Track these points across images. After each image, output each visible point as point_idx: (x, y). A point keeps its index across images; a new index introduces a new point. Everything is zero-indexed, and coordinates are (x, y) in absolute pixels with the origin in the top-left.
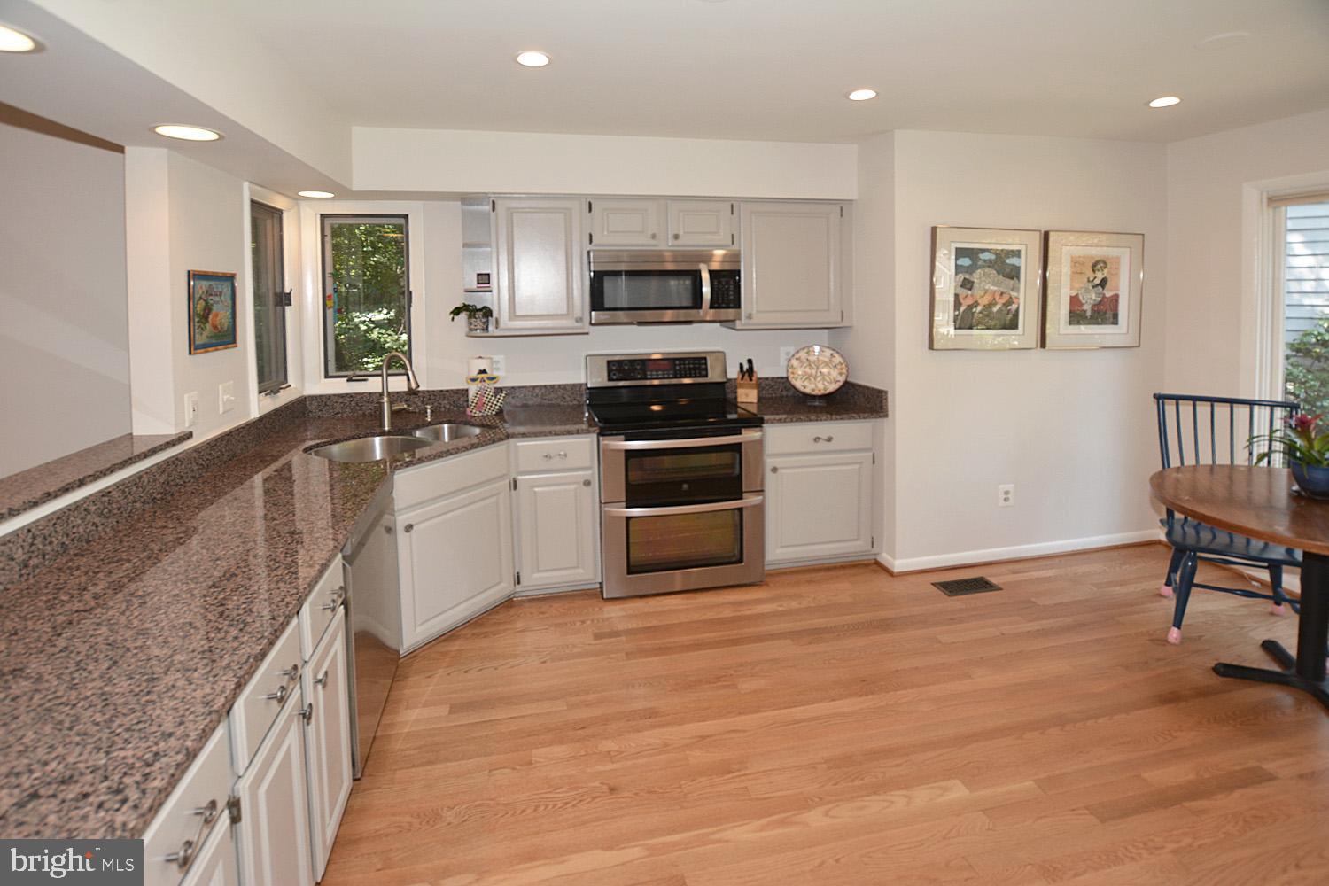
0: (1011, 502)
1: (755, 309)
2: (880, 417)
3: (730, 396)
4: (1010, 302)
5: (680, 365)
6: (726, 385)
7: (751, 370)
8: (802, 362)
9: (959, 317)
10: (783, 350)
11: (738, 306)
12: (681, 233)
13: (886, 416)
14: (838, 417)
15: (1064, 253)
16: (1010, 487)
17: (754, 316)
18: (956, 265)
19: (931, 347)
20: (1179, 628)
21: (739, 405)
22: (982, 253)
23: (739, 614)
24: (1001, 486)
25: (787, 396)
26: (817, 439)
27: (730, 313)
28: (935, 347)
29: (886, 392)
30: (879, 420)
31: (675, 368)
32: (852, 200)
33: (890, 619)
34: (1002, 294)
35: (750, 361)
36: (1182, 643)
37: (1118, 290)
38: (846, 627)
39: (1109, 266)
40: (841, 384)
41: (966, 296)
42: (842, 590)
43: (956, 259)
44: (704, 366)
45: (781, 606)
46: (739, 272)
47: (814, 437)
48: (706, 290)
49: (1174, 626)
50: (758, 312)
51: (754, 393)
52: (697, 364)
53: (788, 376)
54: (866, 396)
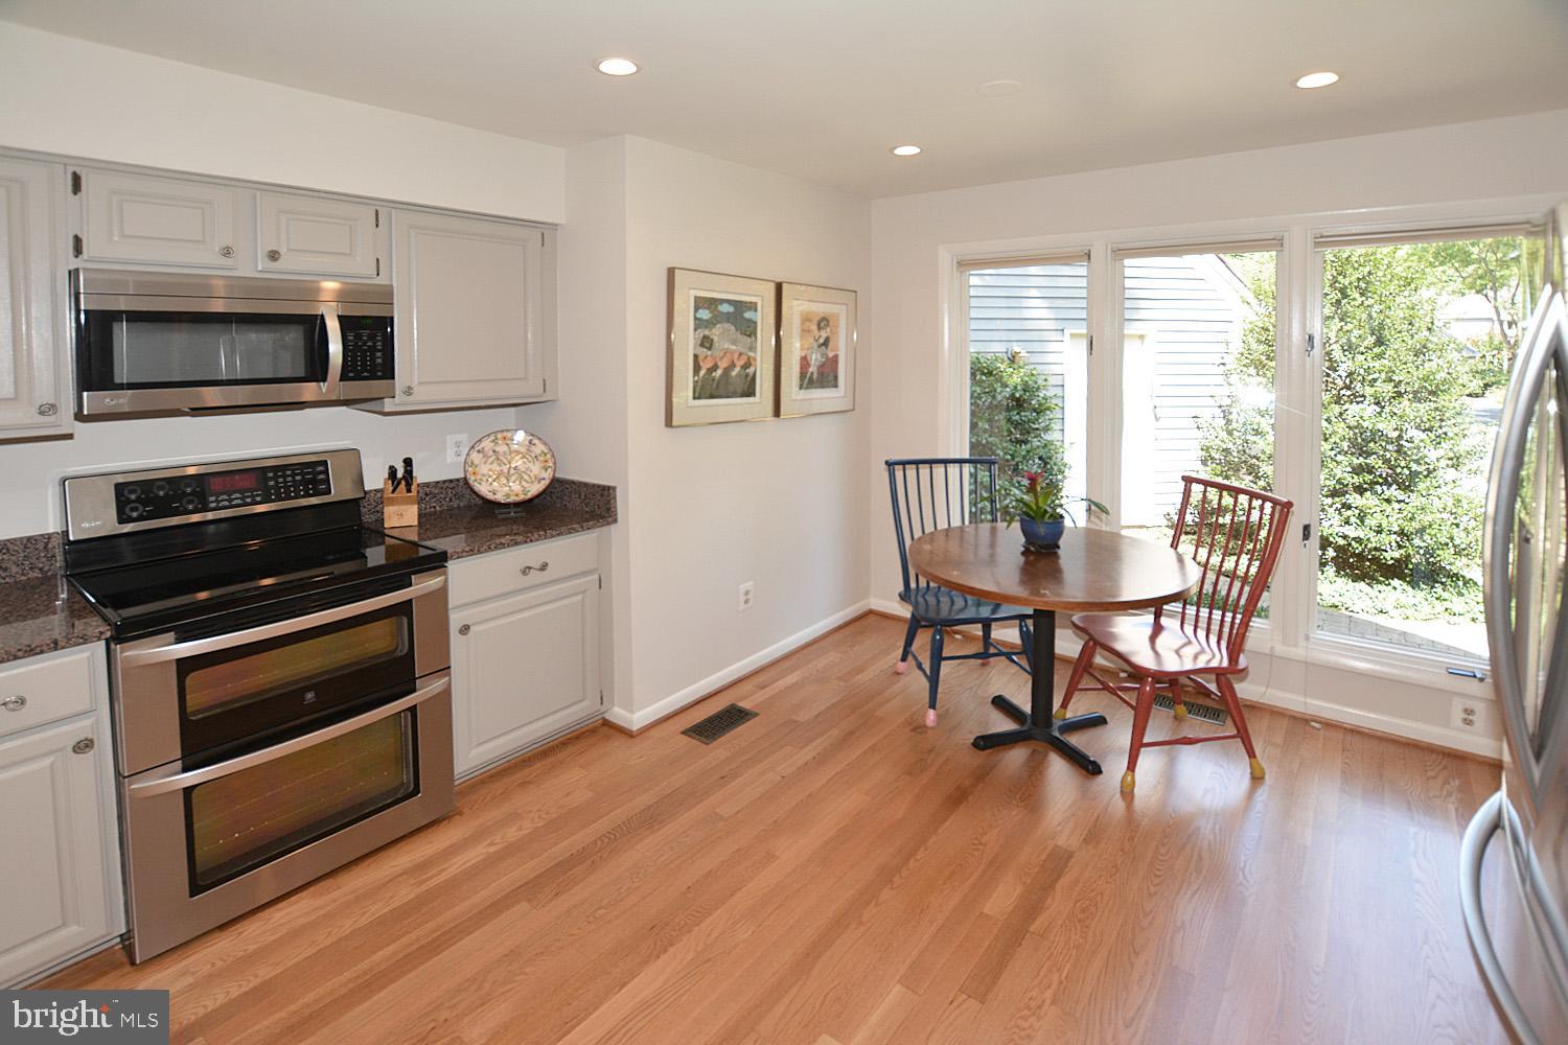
0: (750, 604)
1: (416, 382)
2: (608, 524)
3: (367, 518)
4: (747, 365)
5: (275, 478)
6: (363, 503)
7: (409, 473)
8: (486, 456)
9: (700, 383)
10: (451, 439)
11: (389, 374)
12: (283, 250)
13: (615, 521)
14: (554, 532)
15: (794, 308)
16: (748, 585)
17: (415, 390)
18: (696, 318)
19: (669, 422)
20: (934, 709)
21: (386, 531)
22: (721, 304)
23: (424, 887)
24: (741, 586)
25: (459, 507)
26: (526, 570)
27: (374, 386)
28: (674, 424)
29: (614, 488)
30: (605, 528)
31: (266, 483)
32: (556, 225)
33: (650, 807)
34: (740, 354)
35: (408, 462)
36: (938, 723)
37: (837, 350)
38: (599, 843)
39: (831, 324)
40: (547, 482)
41: (706, 357)
42: (572, 782)
43: (696, 310)
44: (322, 476)
45: (491, 844)
46: (392, 318)
47: (522, 567)
48: (335, 348)
49: (930, 707)
50: (419, 383)
51: (414, 510)
52: (309, 473)
53: (465, 478)
54: (583, 497)
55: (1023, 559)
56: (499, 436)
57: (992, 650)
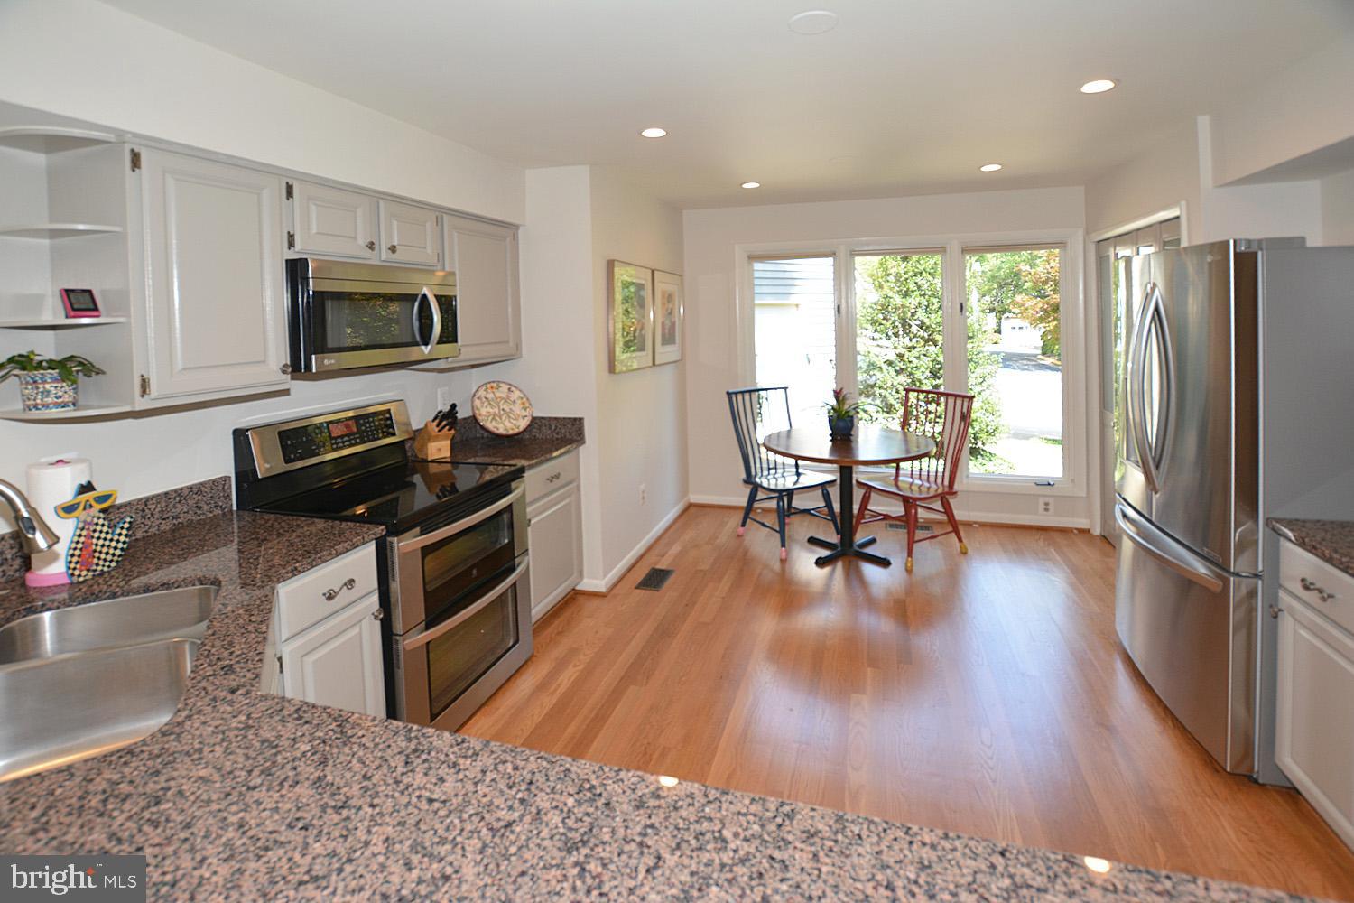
1: (464, 345)
4: (642, 328)
6: (415, 439)
7: (453, 415)
8: (483, 402)
9: (624, 342)
11: (454, 338)
12: (399, 245)
13: (585, 442)
15: (659, 287)
18: (623, 296)
19: (612, 371)
20: (785, 547)
26: (549, 480)
28: (616, 371)
29: (583, 419)
31: (361, 429)
34: (639, 321)
35: (453, 407)
37: (675, 317)
39: (673, 299)
40: (528, 420)
43: (623, 290)
44: (389, 421)
46: (455, 297)
47: (547, 478)
48: (436, 319)
49: (782, 547)
50: (466, 346)
51: (447, 443)
53: (474, 417)
54: (553, 428)
55: (831, 443)
56: (489, 386)
57: (793, 511)
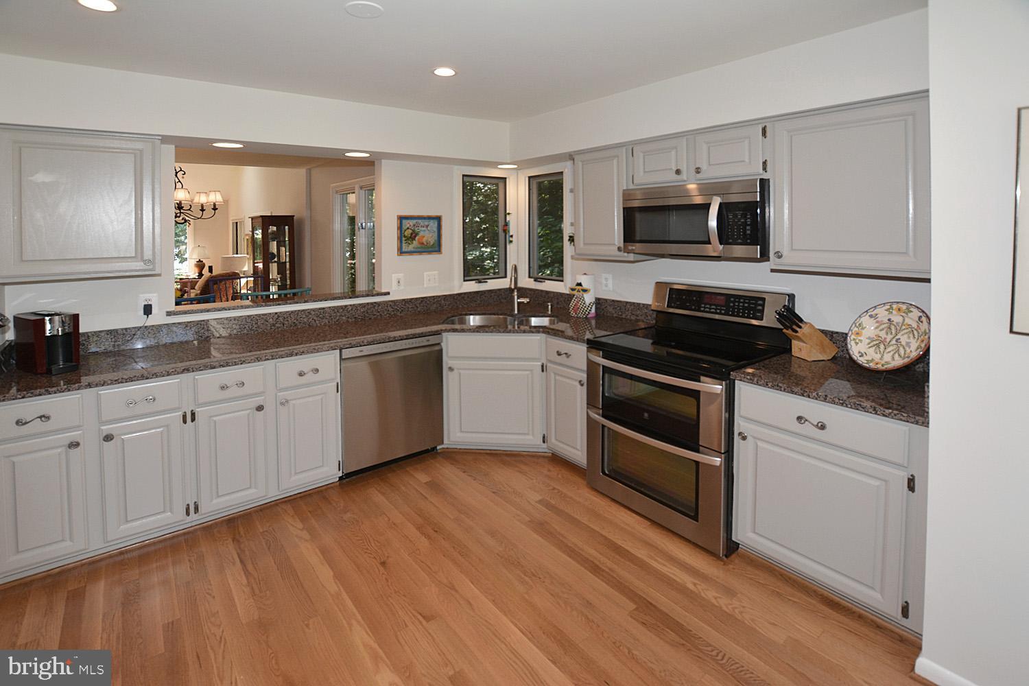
1: (786, 249)
2: (918, 423)
5: (734, 302)
8: (875, 322)
12: (705, 166)
13: (928, 423)
17: (785, 255)
31: (729, 304)
44: (760, 308)
47: (799, 416)
48: (713, 224)
50: (791, 250)
52: (753, 304)
56: (895, 306)
